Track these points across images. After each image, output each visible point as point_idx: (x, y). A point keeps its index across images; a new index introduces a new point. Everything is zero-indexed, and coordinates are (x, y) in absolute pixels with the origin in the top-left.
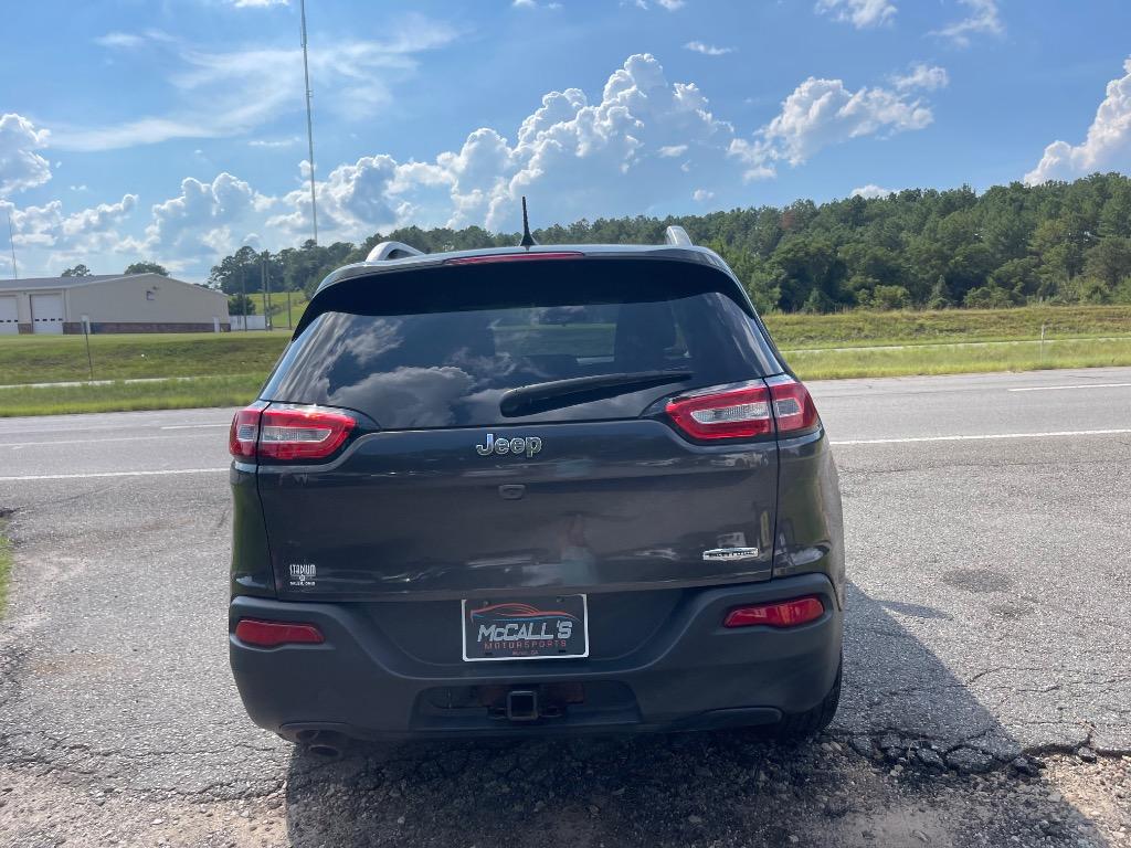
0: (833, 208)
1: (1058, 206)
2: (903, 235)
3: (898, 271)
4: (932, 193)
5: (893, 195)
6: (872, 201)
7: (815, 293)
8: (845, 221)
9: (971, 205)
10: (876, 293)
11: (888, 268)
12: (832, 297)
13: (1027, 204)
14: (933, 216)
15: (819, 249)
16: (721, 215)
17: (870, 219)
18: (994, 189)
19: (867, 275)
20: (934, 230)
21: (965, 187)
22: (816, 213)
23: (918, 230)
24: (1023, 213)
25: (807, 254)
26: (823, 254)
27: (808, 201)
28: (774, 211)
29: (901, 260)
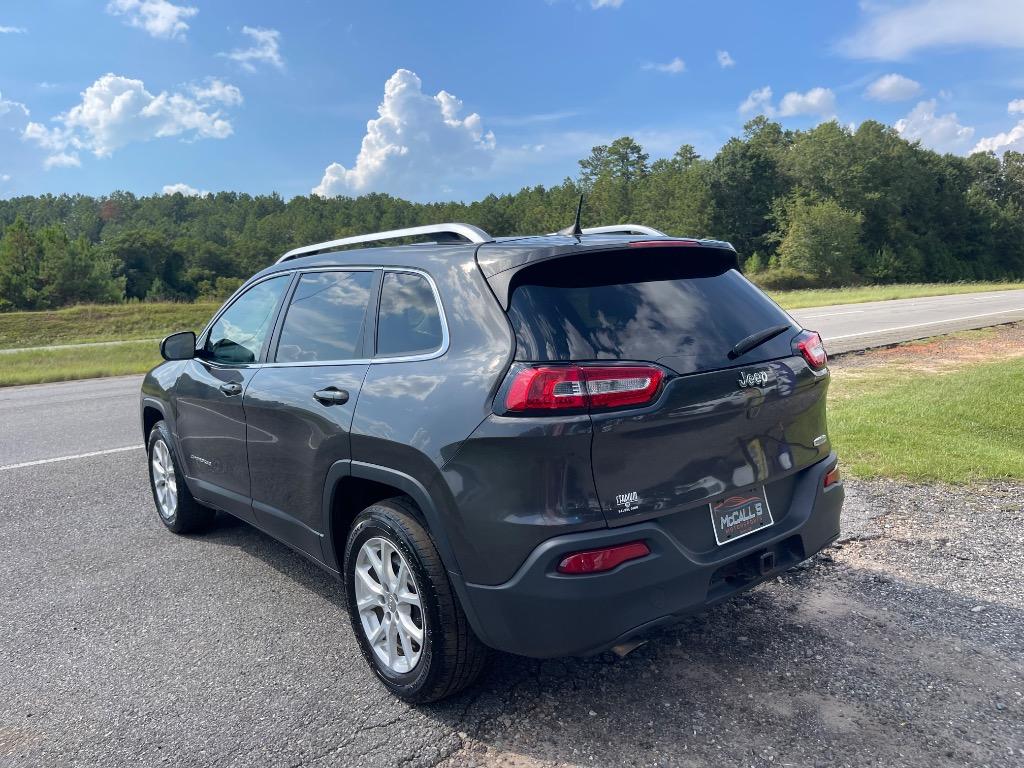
0: (155, 202)
1: (349, 216)
2: (227, 232)
3: (231, 264)
4: (246, 197)
5: (210, 195)
6: (194, 199)
7: (157, 283)
8: (169, 215)
9: (282, 211)
10: (217, 284)
11: (222, 262)
12: (173, 287)
13: (325, 213)
14: (251, 218)
15: (156, 241)
16: (29, 199)
17: (192, 215)
18: (298, 198)
19: (203, 266)
20: (253, 230)
21: (274, 194)
22: (137, 206)
23: (240, 229)
24: (323, 220)
25: (144, 244)
26: (160, 246)
27: (128, 193)
28: (90, 200)
29: (232, 256)
